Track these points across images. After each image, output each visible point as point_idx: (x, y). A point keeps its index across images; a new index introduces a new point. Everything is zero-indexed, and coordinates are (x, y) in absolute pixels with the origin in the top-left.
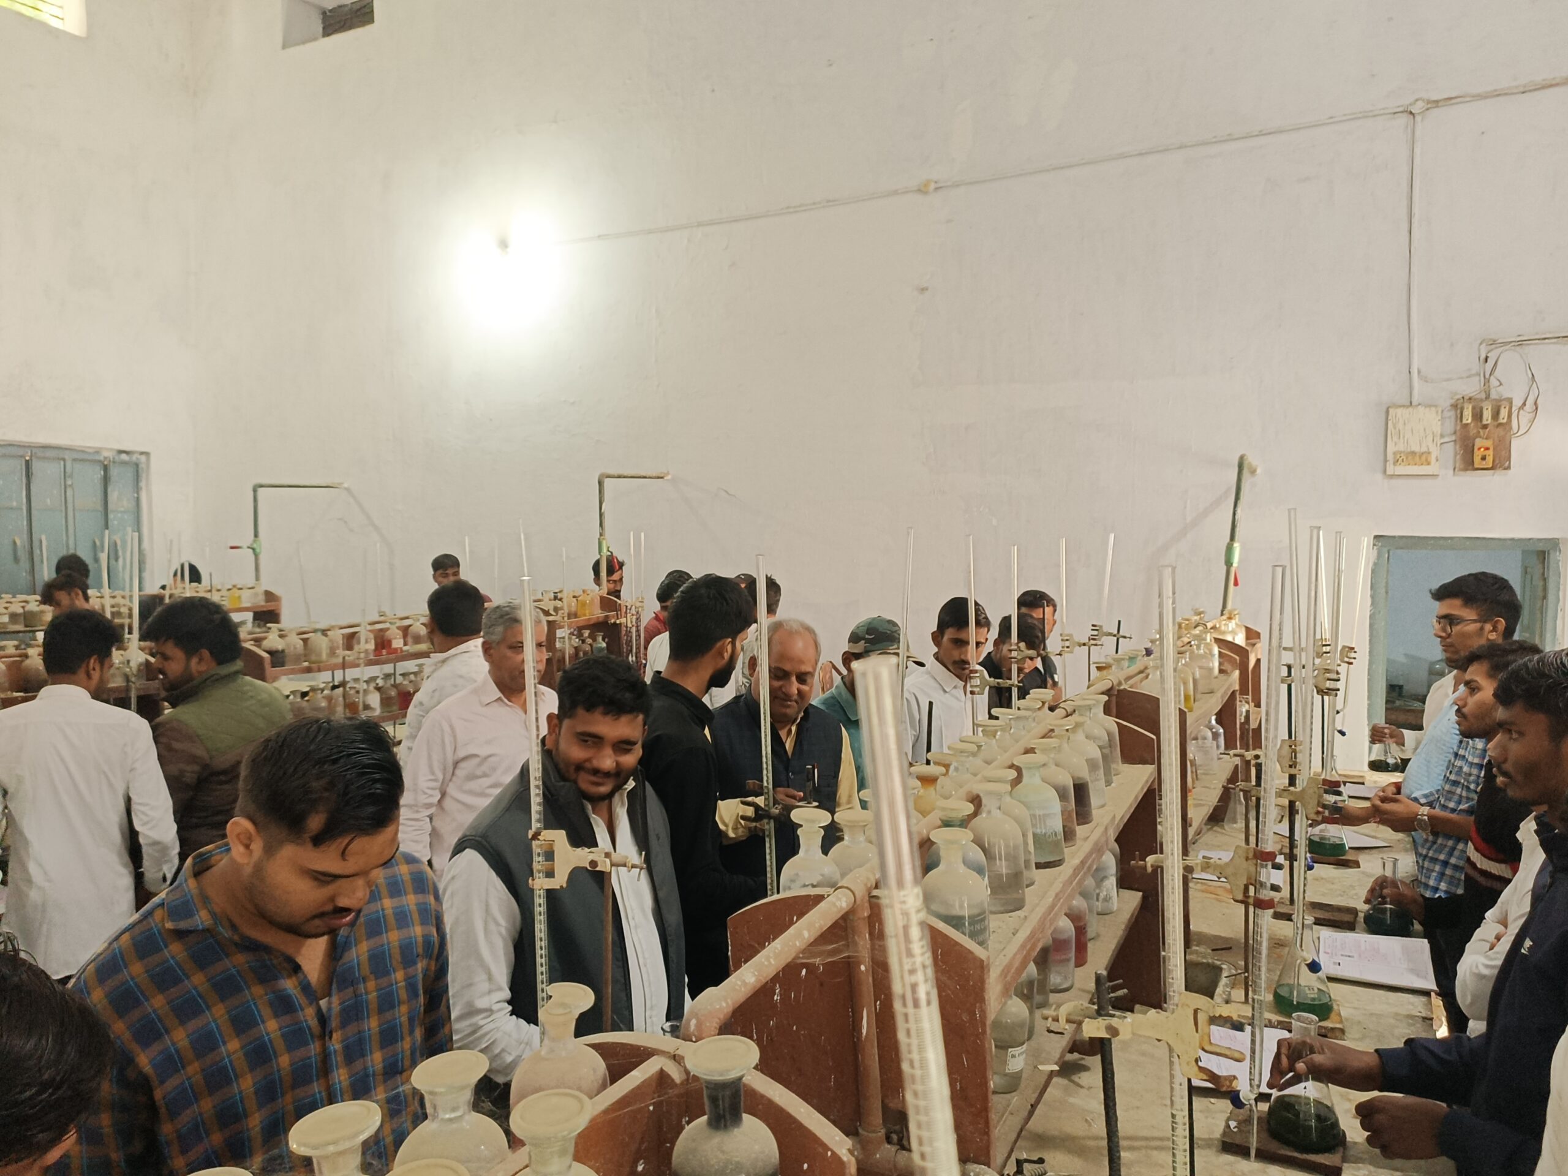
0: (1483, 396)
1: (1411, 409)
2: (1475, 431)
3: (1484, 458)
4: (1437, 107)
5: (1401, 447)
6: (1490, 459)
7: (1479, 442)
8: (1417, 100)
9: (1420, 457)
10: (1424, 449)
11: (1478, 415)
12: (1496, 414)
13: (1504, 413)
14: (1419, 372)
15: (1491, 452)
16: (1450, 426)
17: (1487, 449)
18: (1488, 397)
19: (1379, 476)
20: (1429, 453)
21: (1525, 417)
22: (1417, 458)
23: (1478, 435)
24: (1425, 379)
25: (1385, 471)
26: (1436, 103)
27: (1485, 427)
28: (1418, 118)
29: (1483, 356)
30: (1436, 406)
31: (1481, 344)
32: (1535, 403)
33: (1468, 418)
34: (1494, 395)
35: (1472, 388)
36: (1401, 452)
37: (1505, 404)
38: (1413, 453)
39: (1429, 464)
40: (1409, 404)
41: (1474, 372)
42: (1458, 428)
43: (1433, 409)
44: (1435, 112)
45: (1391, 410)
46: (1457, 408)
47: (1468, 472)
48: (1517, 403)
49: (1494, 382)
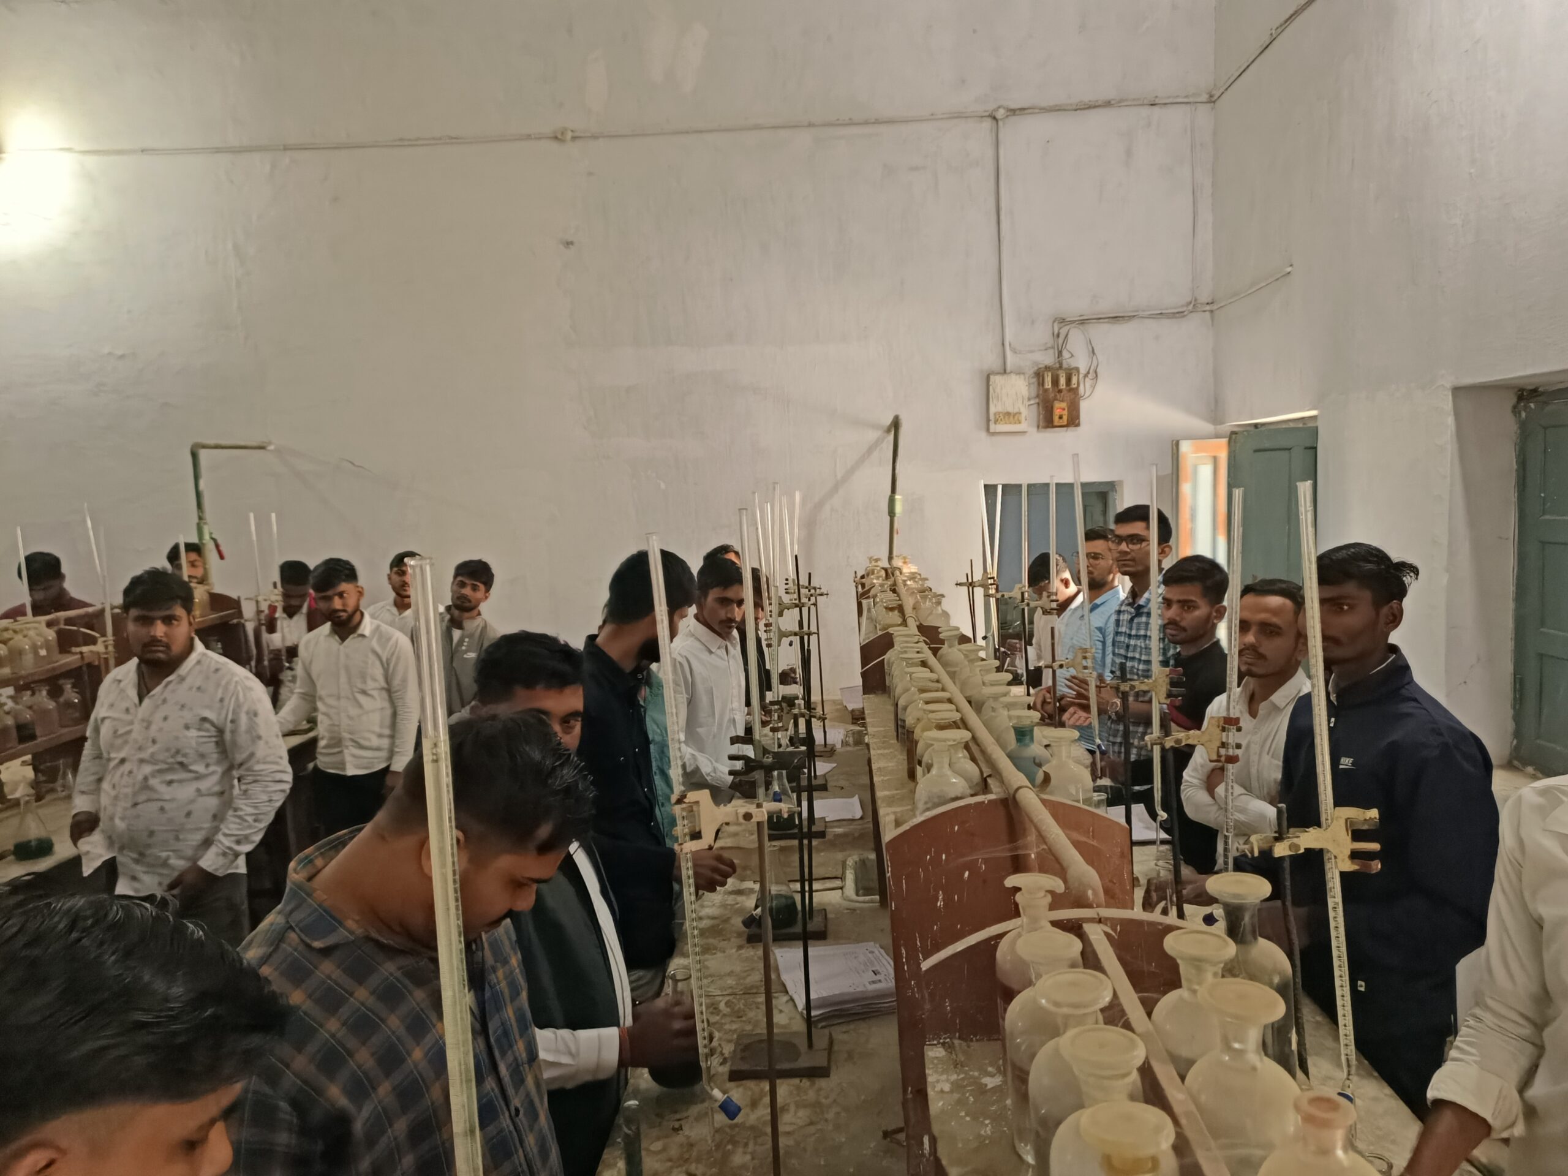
0: (1057, 365)
1: (1005, 376)
2: (1053, 395)
3: (1061, 417)
4: (1014, 115)
5: (1000, 409)
6: (1065, 418)
7: (1057, 405)
8: (999, 107)
9: (1014, 417)
10: (1016, 410)
11: (1055, 382)
12: (1069, 380)
13: (1074, 380)
14: (1010, 345)
15: (1065, 413)
16: (1034, 391)
17: (1064, 409)
18: (1061, 367)
19: (983, 434)
20: (1020, 413)
21: (1088, 383)
22: (1011, 418)
23: (1055, 399)
24: (1014, 351)
25: (988, 429)
26: (1013, 112)
27: (1060, 391)
28: (1001, 123)
29: (1056, 332)
30: (1023, 374)
31: (1054, 322)
32: (1096, 372)
33: (1048, 385)
34: (1065, 365)
35: (1048, 359)
36: (999, 413)
37: (1074, 372)
38: (1008, 414)
39: (1020, 423)
40: (1002, 371)
41: (1049, 345)
42: (1041, 392)
43: (1022, 376)
44: (1013, 119)
45: (992, 378)
46: (1039, 375)
47: (1049, 430)
48: (1083, 371)
49: (1066, 354)
